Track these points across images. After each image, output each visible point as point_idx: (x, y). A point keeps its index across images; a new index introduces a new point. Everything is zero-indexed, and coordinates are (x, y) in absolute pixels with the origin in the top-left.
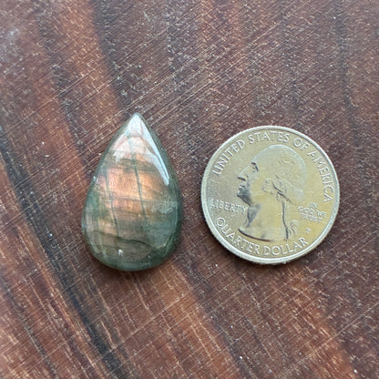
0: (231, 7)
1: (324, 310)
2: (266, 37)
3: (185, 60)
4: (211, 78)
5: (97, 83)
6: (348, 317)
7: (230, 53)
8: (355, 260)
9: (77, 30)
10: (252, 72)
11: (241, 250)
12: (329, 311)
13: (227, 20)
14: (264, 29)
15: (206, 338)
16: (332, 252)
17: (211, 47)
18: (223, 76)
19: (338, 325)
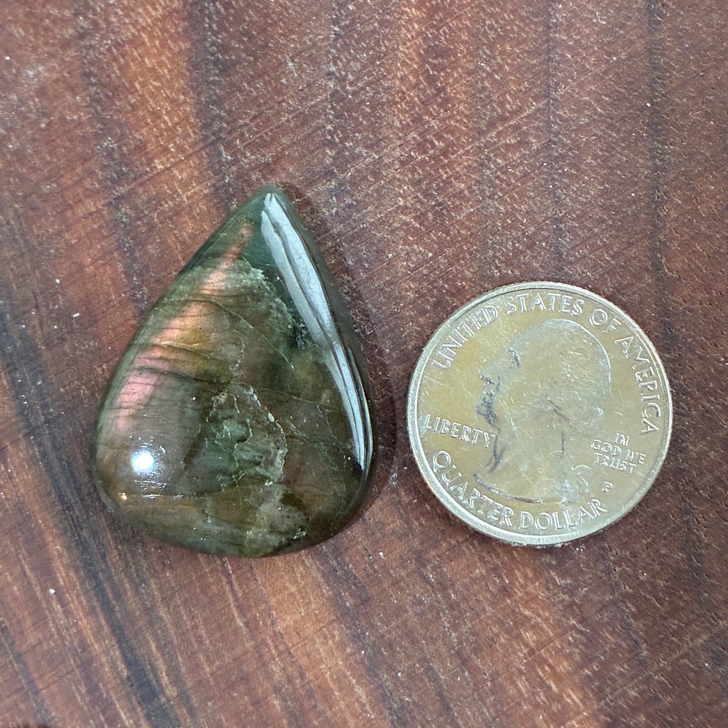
0: (454, 66)
1: (578, 658)
2: (516, 127)
3: (355, 158)
4: (403, 196)
5: (185, 185)
6: (621, 674)
7: (445, 153)
8: (645, 569)
9: (158, 78)
10: (482, 192)
12: (587, 661)
13: (443, 89)
14: (515, 113)
15: (348, 690)
16: (603, 549)
17: (409, 138)
18: (427, 195)
19: (601, 689)
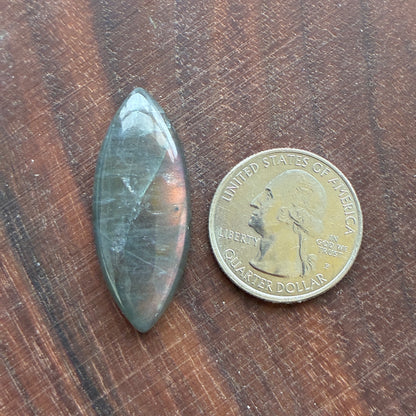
0: (247, 15)
1: (343, 356)
2: (286, 49)
3: (194, 73)
4: (222, 94)
5: (95, 96)
6: (369, 364)
7: (245, 66)
8: (379, 301)
9: (75, 35)
10: (269, 88)
11: (252, 286)
12: (349, 357)
13: (242, 30)
14: (284, 41)
15: (209, 384)
16: (353, 291)
17: (224, 59)
18: (236, 92)
19: (357, 373)
